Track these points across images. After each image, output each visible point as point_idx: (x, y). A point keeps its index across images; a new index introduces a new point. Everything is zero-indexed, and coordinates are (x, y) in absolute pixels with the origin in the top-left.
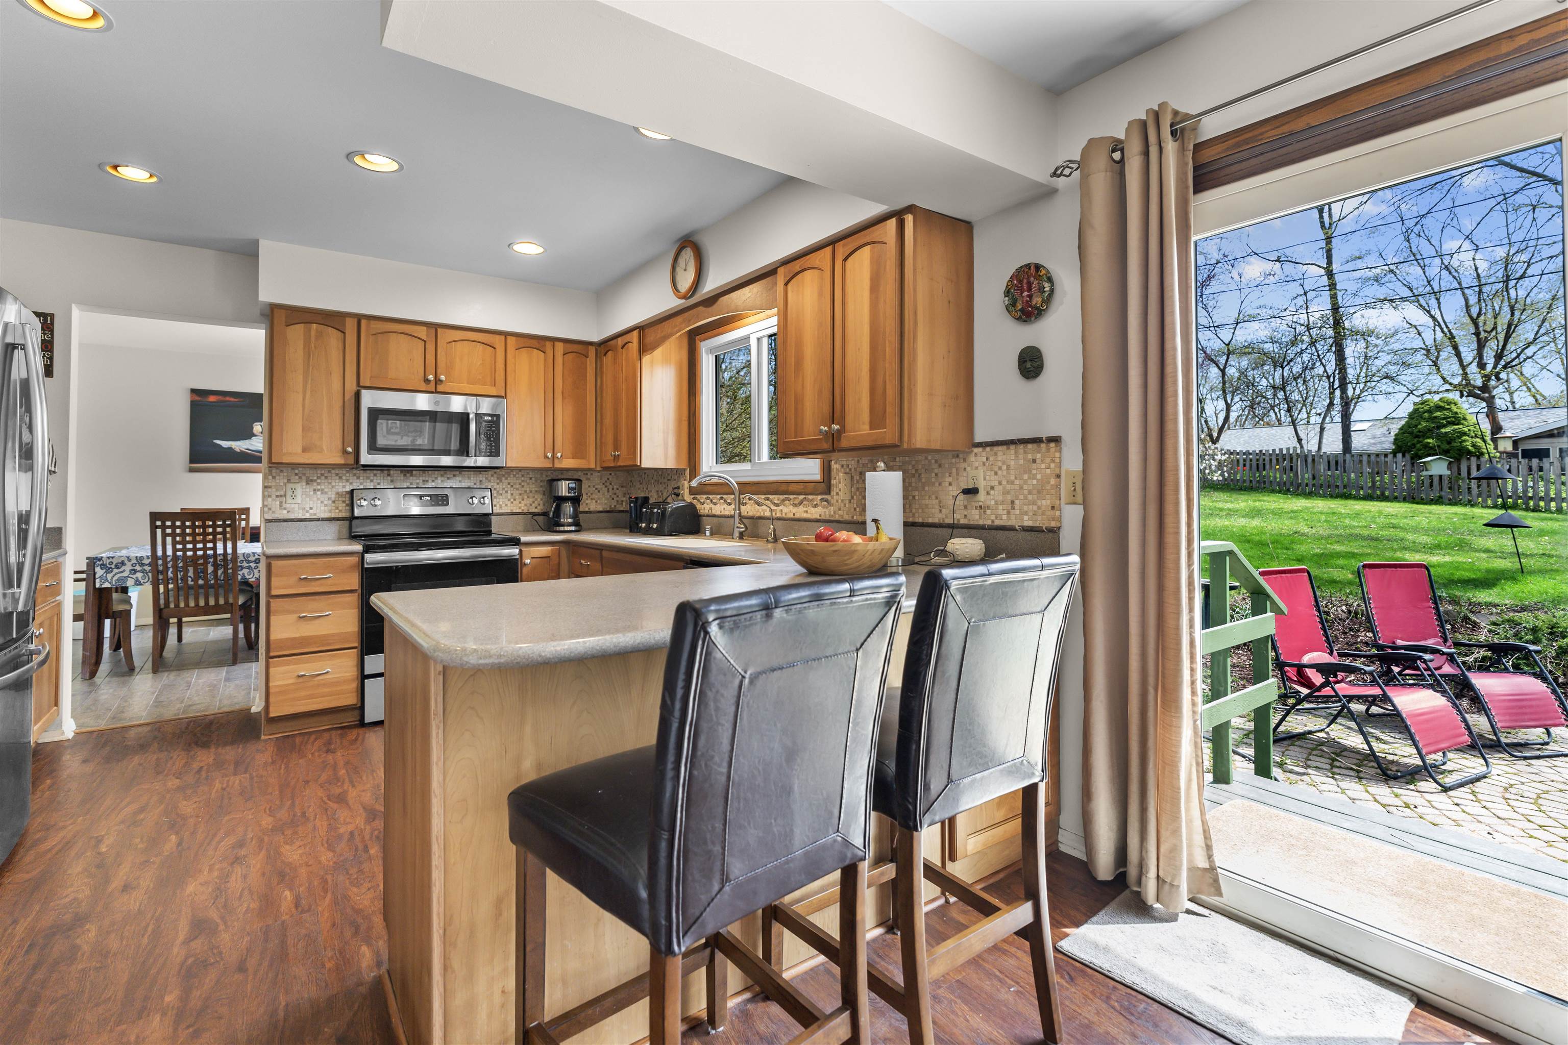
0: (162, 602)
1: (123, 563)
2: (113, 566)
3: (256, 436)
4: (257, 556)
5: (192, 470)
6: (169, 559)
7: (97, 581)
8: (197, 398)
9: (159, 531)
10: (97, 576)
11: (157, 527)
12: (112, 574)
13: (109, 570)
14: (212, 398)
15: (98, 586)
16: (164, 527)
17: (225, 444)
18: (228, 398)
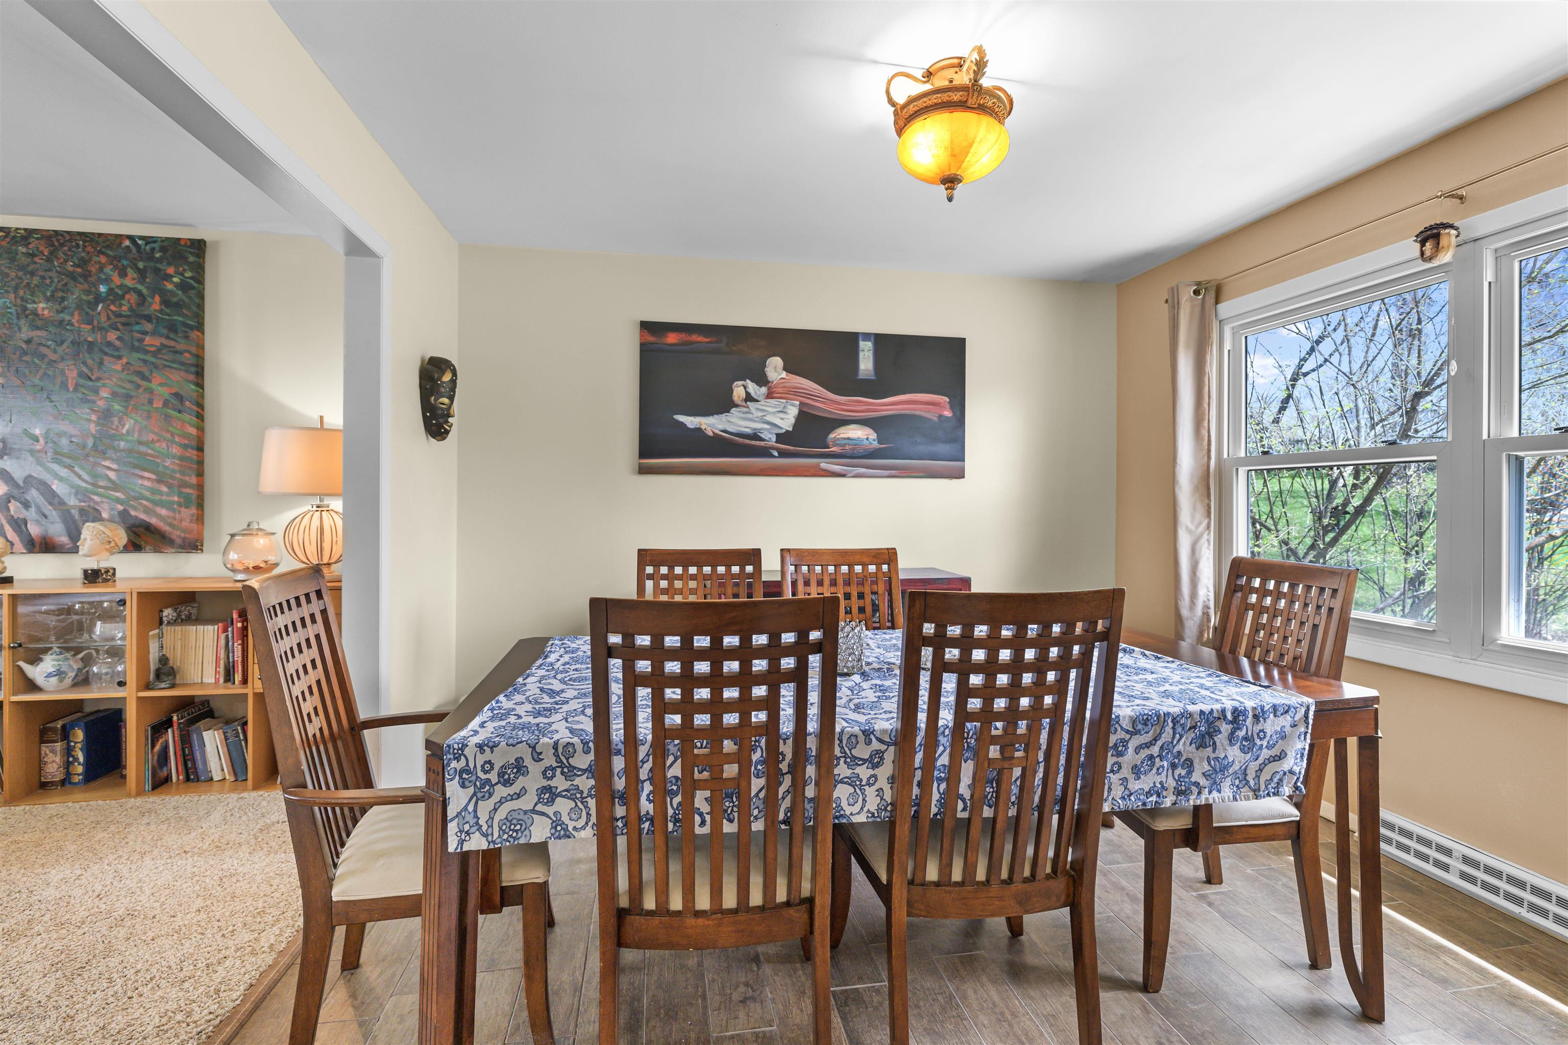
0: (623, 882)
1: (519, 767)
2: (493, 777)
3: (737, 406)
4: (876, 745)
5: (643, 470)
6: (643, 751)
7: (452, 827)
8: (651, 339)
9: (616, 666)
10: (451, 812)
11: (611, 652)
12: (490, 804)
13: (482, 790)
14: (672, 338)
15: (451, 848)
16: (630, 653)
17: (690, 421)
18: (695, 337)
